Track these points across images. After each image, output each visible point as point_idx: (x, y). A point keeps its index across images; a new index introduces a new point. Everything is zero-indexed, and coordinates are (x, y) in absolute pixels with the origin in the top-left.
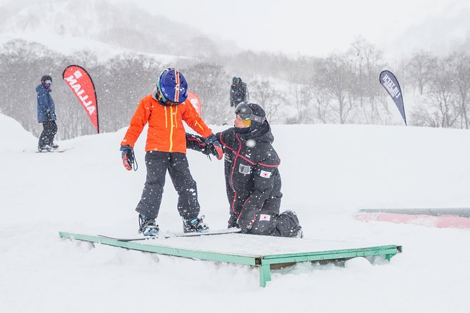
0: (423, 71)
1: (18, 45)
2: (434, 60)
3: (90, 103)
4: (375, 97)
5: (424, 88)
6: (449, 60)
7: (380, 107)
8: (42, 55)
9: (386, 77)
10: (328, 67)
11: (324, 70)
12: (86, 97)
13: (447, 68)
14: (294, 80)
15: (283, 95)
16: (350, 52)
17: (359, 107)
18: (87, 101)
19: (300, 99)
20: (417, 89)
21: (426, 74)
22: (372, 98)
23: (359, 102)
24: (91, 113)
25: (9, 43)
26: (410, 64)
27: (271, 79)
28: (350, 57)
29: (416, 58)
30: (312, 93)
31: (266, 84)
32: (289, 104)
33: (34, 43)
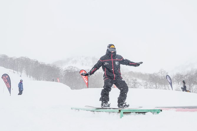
0: (179, 78)
1: (71, 68)
2: (182, 75)
3: (86, 80)
4: (166, 85)
5: (179, 83)
6: (186, 75)
7: (167, 88)
8: (77, 70)
9: (167, 77)
10: (153, 76)
11: (152, 77)
12: (85, 78)
13: (185, 78)
14: (144, 79)
15: (140, 83)
16: (159, 72)
17: (161, 87)
18: (85, 79)
19: (145, 85)
20: (177, 83)
21: (180, 79)
22: (165, 85)
23: (161, 86)
24: (86, 82)
25: (69, 67)
26: (175, 76)
27: (137, 79)
28: (159, 74)
29: (177, 75)
30: (148, 83)
31: (136, 80)
32: (142, 86)
33: (75, 67)
